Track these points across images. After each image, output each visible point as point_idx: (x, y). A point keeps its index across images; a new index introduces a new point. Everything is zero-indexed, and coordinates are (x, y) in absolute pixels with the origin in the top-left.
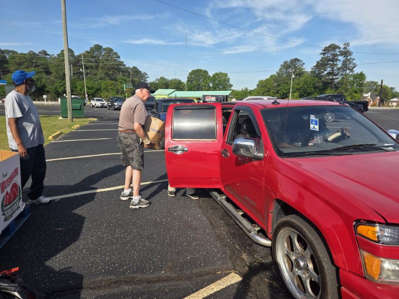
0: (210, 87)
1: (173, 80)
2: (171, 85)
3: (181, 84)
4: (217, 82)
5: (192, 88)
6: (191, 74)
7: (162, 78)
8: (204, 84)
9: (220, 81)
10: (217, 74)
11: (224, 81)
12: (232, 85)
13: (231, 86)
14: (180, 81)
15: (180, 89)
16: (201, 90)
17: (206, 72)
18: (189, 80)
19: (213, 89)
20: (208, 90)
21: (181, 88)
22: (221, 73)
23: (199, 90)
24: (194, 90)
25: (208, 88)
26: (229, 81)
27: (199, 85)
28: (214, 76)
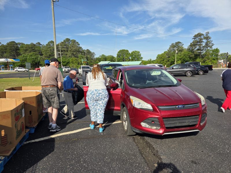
0: (130, 59)
1: (109, 56)
2: (108, 59)
3: (113, 58)
5: (119, 60)
6: (119, 52)
7: (103, 55)
8: (126, 57)
9: (135, 56)
10: (133, 52)
11: (138, 56)
12: (143, 58)
13: (142, 58)
14: (113, 56)
16: (125, 61)
17: (127, 51)
18: (118, 56)
19: (132, 60)
20: (129, 61)
21: (114, 60)
22: (136, 51)
23: (123, 61)
24: (121, 61)
25: (129, 60)
26: (140, 56)
27: (124, 58)
28: (132, 53)
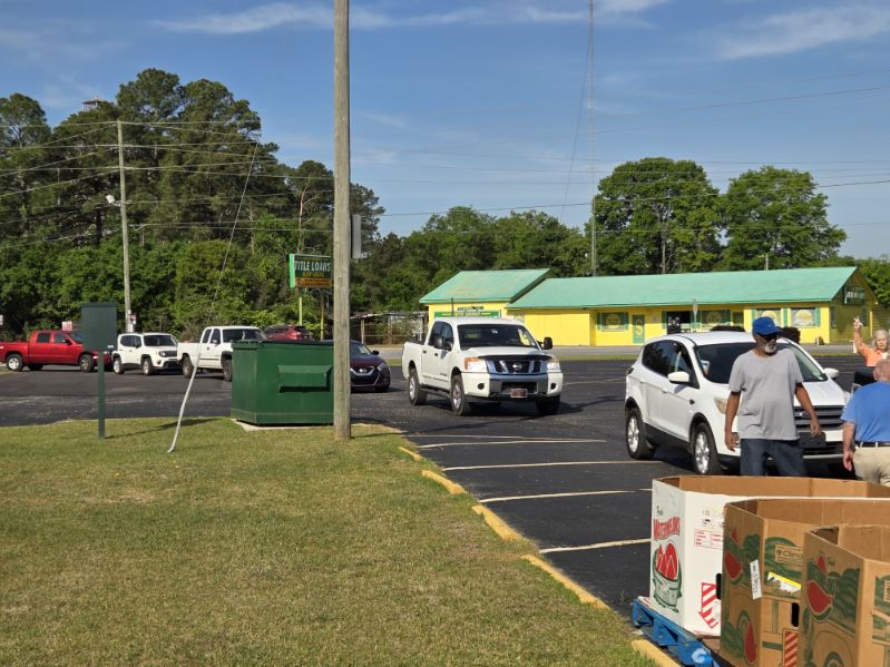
0: (717, 249)
1: (516, 218)
2: (505, 249)
3: (559, 239)
4: (753, 222)
5: (618, 258)
6: (609, 186)
7: (462, 215)
8: (683, 233)
9: (772, 216)
10: (751, 180)
11: (796, 217)
12: (841, 235)
13: (834, 237)
14: (553, 224)
15: (558, 264)
16: (672, 270)
17: (692, 172)
18: (605, 217)
19: (739, 259)
20: (707, 267)
21: (565, 257)
22: (774, 175)
23: (655, 270)
24: (631, 272)
25: (708, 256)
26: (819, 213)
27: (658, 240)
28: (738, 190)
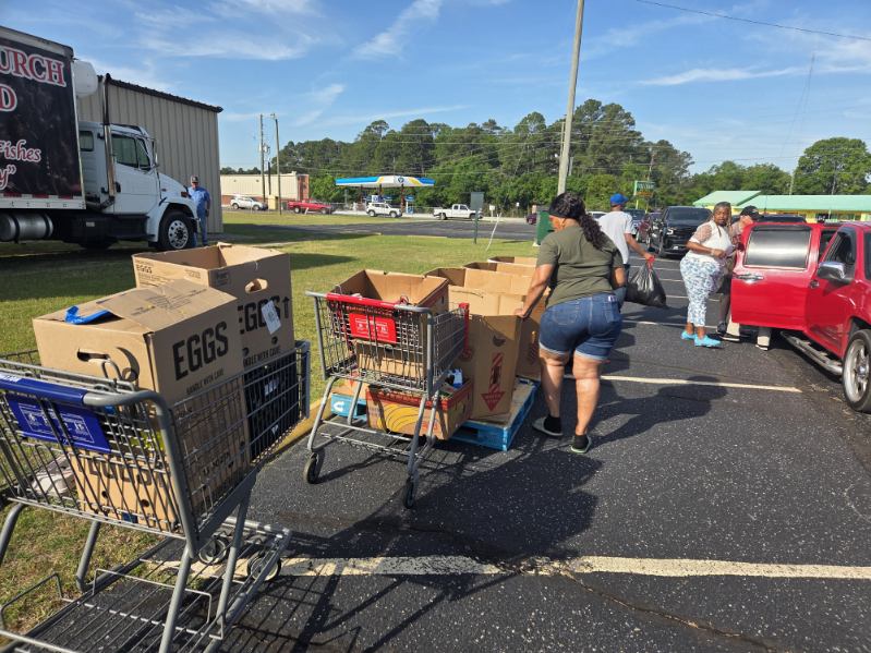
0: (866, 185)
1: (758, 167)
2: (748, 181)
3: (777, 177)
5: (807, 187)
6: (810, 152)
7: (729, 165)
8: (846, 175)
14: (777, 169)
15: (775, 189)
16: (837, 193)
17: (859, 144)
18: (805, 166)
20: (856, 192)
21: (778, 186)
23: (828, 193)
24: (813, 194)
25: (858, 187)
27: (832, 179)
